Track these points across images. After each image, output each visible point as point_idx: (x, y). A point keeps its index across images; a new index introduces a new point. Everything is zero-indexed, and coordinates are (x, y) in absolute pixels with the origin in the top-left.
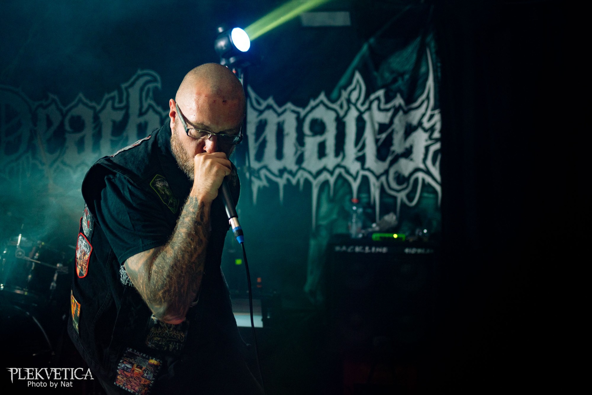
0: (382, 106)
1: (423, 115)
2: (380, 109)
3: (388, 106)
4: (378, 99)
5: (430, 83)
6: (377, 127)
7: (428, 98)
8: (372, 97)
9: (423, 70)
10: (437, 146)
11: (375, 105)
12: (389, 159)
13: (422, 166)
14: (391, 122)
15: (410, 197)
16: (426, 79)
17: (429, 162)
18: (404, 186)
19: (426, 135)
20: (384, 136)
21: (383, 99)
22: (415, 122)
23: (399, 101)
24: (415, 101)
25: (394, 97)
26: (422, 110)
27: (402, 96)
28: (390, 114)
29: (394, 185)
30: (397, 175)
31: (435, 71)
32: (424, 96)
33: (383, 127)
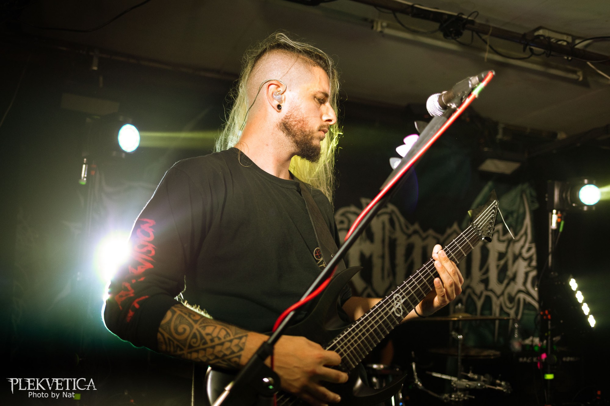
1: (522, 247)
3: (504, 238)
5: (528, 221)
6: (497, 255)
7: (526, 233)
12: (506, 282)
13: (523, 288)
14: (506, 251)
16: (524, 218)
17: (529, 285)
18: (513, 304)
19: (526, 264)
20: (502, 262)
21: (501, 233)
22: (517, 252)
24: (519, 232)
26: (522, 242)
28: (506, 244)
29: (507, 303)
30: (509, 296)
32: (522, 232)
33: (501, 256)
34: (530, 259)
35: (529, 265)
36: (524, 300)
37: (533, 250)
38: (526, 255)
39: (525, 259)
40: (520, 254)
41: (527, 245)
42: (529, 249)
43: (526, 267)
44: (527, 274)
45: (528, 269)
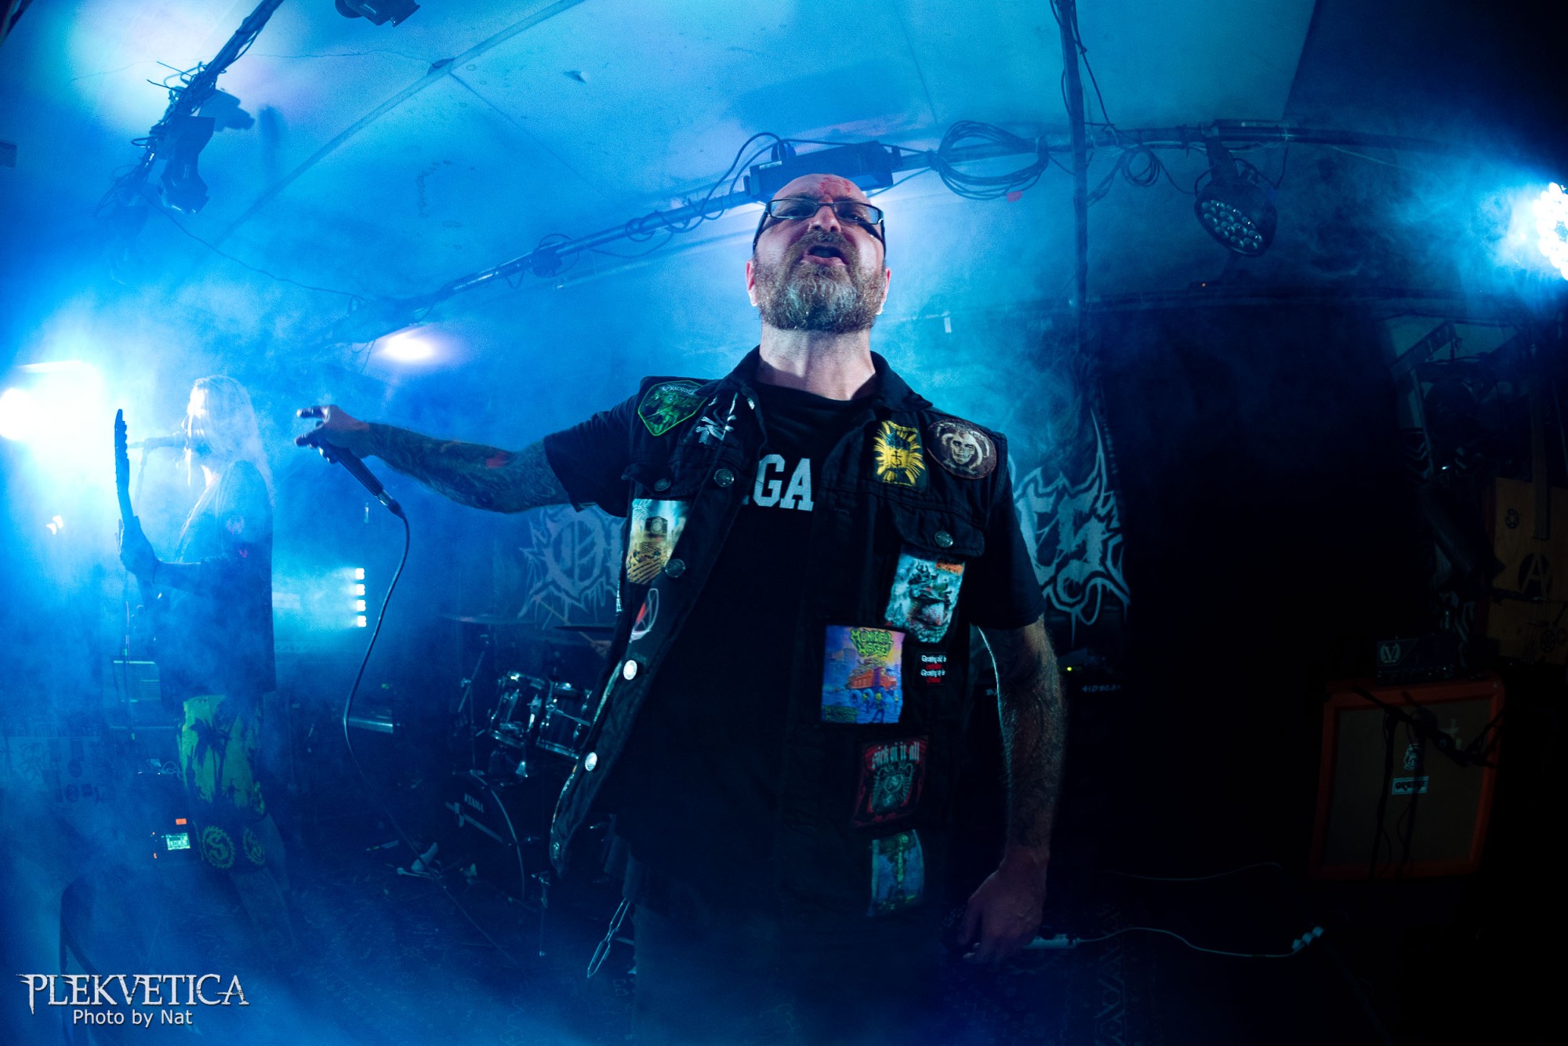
0: (1041, 490)
1: (1096, 499)
2: (1038, 495)
3: (1049, 489)
4: (1034, 480)
5: (1100, 453)
6: (1036, 518)
7: (1099, 475)
8: (1027, 479)
9: (1090, 438)
10: (1118, 539)
11: (1031, 489)
12: (1056, 561)
13: (1101, 569)
14: (1054, 511)
15: (1087, 612)
16: (1095, 450)
17: (1109, 563)
18: (1079, 598)
19: (1102, 526)
20: (1046, 530)
21: (1041, 482)
22: (1086, 509)
23: (1062, 481)
24: (1084, 480)
25: (1056, 476)
26: (1094, 491)
27: (1066, 474)
28: (1052, 500)
29: (1065, 597)
30: (1067, 583)
31: (1104, 440)
32: (1095, 473)
33: (1043, 519)
34: (1108, 518)
35: (1108, 529)
36: (1104, 587)
37: (1112, 502)
38: (1102, 512)
39: (1101, 519)
40: (1093, 511)
41: (1103, 495)
42: (1107, 499)
43: (1103, 533)
44: (1105, 543)
45: (1107, 535)
